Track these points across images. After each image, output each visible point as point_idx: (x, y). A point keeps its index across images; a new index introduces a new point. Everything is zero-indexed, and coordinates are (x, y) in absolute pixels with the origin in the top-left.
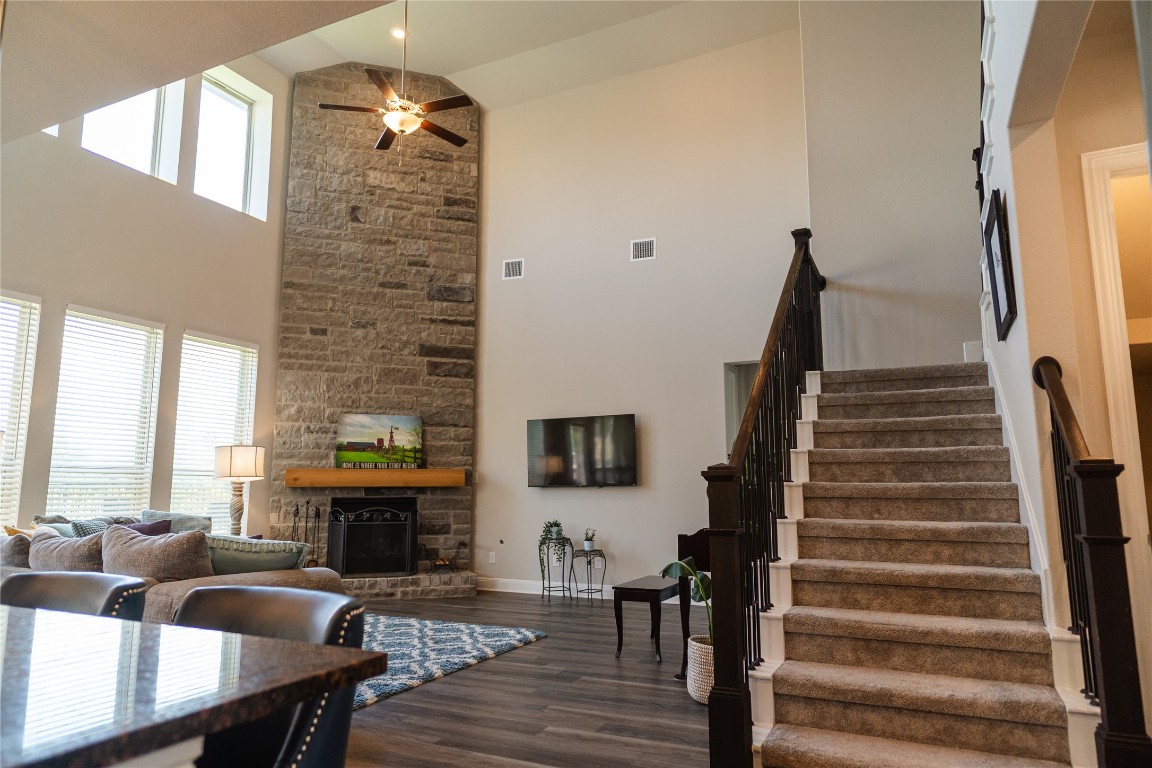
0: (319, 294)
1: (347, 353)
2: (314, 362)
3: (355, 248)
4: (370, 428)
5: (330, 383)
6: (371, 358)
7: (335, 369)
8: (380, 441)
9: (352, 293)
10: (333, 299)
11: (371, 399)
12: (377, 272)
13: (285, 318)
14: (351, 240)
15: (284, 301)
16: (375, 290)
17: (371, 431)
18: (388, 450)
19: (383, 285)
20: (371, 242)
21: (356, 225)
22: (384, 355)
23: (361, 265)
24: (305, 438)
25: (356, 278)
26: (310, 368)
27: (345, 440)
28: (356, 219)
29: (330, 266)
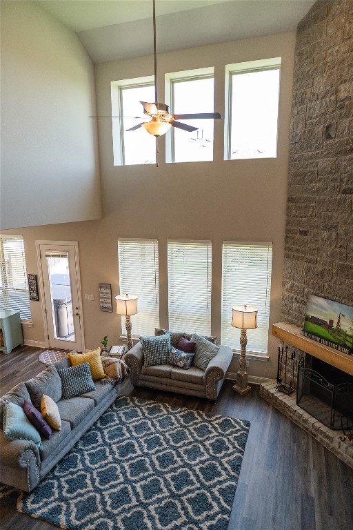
0: (304, 205)
1: (318, 250)
2: (300, 255)
3: (324, 163)
4: (327, 310)
5: (308, 269)
6: (332, 255)
7: (310, 261)
9: (324, 201)
10: (313, 207)
11: (330, 287)
12: (342, 181)
13: (288, 223)
14: (325, 156)
15: (288, 209)
16: (339, 197)
17: (326, 312)
18: (335, 331)
19: (345, 192)
20: (338, 154)
21: (328, 142)
22: (341, 253)
23: (331, 177)
25: (327, 188)
26: (298, 258)
27: (311, 314)
28: (329, 137)
29: (311, 181)
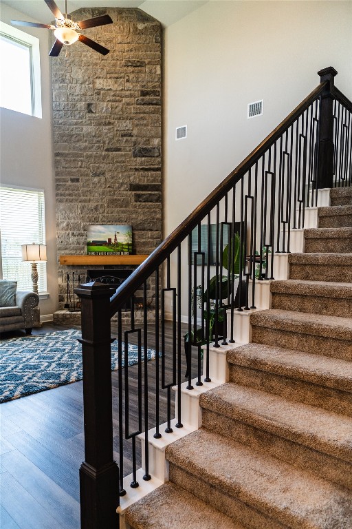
0: (72, 159)
1: (90, 192)
2: (74, 197)
3: (91, 129)
4: (104, 233)
5: (83, 208)
6: (103, 194)
7: (85, 201)
8: (110, 240)
9: (91, 156)
10: (81, 161)
11: (104, 217)
12: (104, 143)
13: (57, 174)
14: (88, 125)
15: (56, 164)
16: (103, 153)
18: (114, 245)
19: (107, 150)
20: (99, 124)
21: (90, 115)
22: (110, 191)
23: (95, 139)
24: (72, 239)
25: (92, 147)
26: (71, 201)
27: (91, 240)
28: (90, 111)
29: (78, 141)
